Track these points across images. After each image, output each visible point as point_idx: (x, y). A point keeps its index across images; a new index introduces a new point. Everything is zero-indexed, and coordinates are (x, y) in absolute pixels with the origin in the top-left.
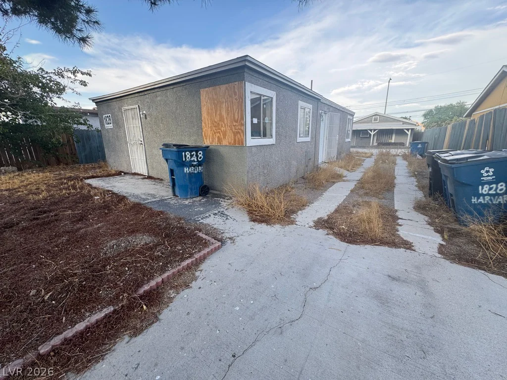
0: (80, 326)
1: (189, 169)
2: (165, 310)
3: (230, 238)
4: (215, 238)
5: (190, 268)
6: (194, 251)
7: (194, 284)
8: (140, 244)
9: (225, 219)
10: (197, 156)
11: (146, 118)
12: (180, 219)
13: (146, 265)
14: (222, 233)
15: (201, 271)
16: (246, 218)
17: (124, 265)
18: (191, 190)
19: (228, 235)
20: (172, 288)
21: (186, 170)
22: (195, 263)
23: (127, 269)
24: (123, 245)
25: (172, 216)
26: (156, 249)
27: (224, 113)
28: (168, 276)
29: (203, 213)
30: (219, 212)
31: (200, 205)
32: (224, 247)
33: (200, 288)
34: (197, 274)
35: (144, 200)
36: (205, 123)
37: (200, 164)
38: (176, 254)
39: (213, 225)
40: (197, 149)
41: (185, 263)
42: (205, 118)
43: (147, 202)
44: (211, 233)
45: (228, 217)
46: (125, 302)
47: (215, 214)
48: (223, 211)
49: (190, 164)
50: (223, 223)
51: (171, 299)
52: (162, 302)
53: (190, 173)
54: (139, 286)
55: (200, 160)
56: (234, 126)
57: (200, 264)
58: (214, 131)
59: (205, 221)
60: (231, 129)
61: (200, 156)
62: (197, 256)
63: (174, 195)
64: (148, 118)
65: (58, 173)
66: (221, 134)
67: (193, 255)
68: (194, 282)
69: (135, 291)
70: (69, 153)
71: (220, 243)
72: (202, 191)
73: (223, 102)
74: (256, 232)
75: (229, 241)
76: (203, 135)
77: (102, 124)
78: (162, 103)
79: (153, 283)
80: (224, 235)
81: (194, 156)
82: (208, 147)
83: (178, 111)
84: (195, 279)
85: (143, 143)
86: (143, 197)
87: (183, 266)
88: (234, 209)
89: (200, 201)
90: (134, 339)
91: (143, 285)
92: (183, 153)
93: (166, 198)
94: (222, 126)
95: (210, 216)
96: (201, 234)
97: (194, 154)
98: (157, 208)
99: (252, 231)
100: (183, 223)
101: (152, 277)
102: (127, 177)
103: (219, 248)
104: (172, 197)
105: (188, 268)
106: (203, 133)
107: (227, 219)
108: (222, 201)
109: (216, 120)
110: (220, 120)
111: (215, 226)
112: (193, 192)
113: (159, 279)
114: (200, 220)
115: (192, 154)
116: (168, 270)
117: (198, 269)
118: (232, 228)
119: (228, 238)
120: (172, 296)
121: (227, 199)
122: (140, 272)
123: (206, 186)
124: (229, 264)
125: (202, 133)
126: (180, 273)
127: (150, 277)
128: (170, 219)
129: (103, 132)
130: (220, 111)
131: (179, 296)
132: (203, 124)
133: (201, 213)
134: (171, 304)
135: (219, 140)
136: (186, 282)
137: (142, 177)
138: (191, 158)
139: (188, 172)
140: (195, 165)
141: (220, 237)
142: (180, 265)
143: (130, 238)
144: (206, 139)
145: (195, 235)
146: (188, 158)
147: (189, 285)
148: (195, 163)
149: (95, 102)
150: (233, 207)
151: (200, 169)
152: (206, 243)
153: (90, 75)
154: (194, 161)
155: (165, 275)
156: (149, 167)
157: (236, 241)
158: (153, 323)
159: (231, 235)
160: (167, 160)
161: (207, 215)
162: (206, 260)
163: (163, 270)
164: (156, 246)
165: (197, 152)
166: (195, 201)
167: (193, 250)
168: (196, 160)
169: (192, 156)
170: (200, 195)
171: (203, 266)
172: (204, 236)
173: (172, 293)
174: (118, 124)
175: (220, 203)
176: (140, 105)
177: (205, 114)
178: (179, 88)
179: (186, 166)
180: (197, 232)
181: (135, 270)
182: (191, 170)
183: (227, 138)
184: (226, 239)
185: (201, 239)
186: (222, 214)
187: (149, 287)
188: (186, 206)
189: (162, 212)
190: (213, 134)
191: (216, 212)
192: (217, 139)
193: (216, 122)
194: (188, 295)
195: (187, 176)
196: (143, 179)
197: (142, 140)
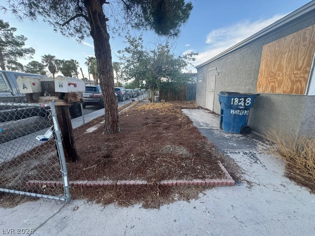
0: (132, 182)
1: (235, 111)
2: (166, 205)
3: (248, 182)
4: (232, 175)
5: (198, 187)
6: (207, 176)
7: (193, 201)
8: (179, 153)
9: (254, 161)
10: (245, 102)
11: (219, 75)
12: (213, 147)
13: (173, 168)
14: (243, 173)
15: (205, 194)
16: (281, 170)
17: (165, 161)
18: (234, 127)
19: (247, 178)
20: (179, 193)
21: (232, 112)
22: (204, 185)
23: (164, 164)
24: (171, 149)
25: (209, 142)
26: (185, 161)
27: (284, 63)
28: (181, 183)
29: (234, 149)
30: (250, 153)
31: (236, 141)
32: (236, 187)
33: (195, 208)
34: (200, 195)
35: (201, 126)
36: (261, 75)
37: (246, 108)
38: (194, 170)
39: (238, 162)
40: (245, 96)
41: (196, 181)
42: (262, 70)
43: (201, 128)
44: (232, 168)
45: (258, 161)
46: (152, 183)
47: (245, 153)
48: (255, 154)
49: (237, 108)
50: (250, 164)
51: (173, 200)
52: (168, 198)
53: (235, 114)
54: (163, 178)
55: (246, 105)
56: (294, 74)
57: (207, 188)
58: (268, 80)
59: (231, 156)
60: (290, 78)
61: (248, 102)
62: (208, 181)
63: (221, 128)
64: (220, 75)
65: (175, 104)
66: (276, 83)
67: (205, 178)
68: (194, 199)
69: (159, 181)
70: (183, 95)
71: (233, 181)
72: (243, 130)
73: (286, 52)
74: (287, 192)
75: (246, 184)
76: (257, 84)
77: (198, 81)
78: (231, 63)
79: (170, 182)
80: (243, 176)
81: (242, 101)
82: (258, 95)
83: (240, 67)
84: (196, 197)
85: (214, 91)
86: (201, 124)
87: (193, 183)
88: (269, 156)
89: (238, 138)
90: (143, 209)
91: (165, 179)
92: (233, 99)
93: (214, 128)
94: (279, 75)
95: (239, 153)
96: (221, 165)
97: (242, 100)
98: (203, 134)
99: (282, 189)
100: (213, 150)
101: (171, 178)
102: (202, 110)
103: (231, 185)
104: (219, 129)
105: (197, 186)
106: (258, 83)
107: (256, 162)
108: (260, 144)
109: (273, 71)
110: (278, 70)
111: (239, 164)
112: (235, 129)
113: (174, 182)
114: (228, 153)
115: (241, 100)
116: (183, 179)
117: (203, 192)
118: (256, 174)
119: (246, 181)
120: (175, 199)
121: (267, 144)
122: (168, 171)
123: (248, 127)
124: (232, 206)
125: (256, 83)
126: (189, 186)
127: (171, 177)
128: (207, 144)
129: (197, 85)
130: (280, 61)
131: (179, 202)
132: (259, 75)
133: (233, 148)
134: (170, 204)
135: (273, 88)
136: (189, 195)
137: (209, 112)
138: (239, 103)
139: (233, 113)
140: (242, 109)
141: (238, 175)
142: (191, 180)
143: (177, 147)
144: (259, 88)
145: (217, 163)
146: (236, 103)
147: (189, 199)
148: (242, 107)
149: (197, 69)
150: (268, 154)
151: (245, 112)
152: (220, 174)
154: (241, 105)
155: (179, 181)
156: (214, 106)
157: (253, 187)
158: (155, 207)
159: (251, 179)
160: (220, 103)
161: (237, 151)
162: (214, 189)
163: (180, 177)
164: (187, 158)
165: (245, 99)
166: (234, 136)
167: (208, 174)
168: (243, 105)
169: (239, 101)
170: (241, 133)
171: (208, 192)
172: (223, 168)
173: (176, 196)
174: (204, 80)
175: (256, 146)
176: (217, 67)
177: (263, 67)
178: (245, 49)
179: (233, 109)
180: (219, 161)
181: (167, 167)
182: (237, 112)
183: (282, 87)
184: (243, 180)
185: (219, 169)
186: (253, 156)
187: (167, 183)
188: (224, 138)
189: (204, 138)
190: (267, 83)
191: (247, 152)
192: (270, 88)
193: (272, 72)
194: (183, 207)
195: (232, 116)
196: (208, 113)
197: (214, 89)
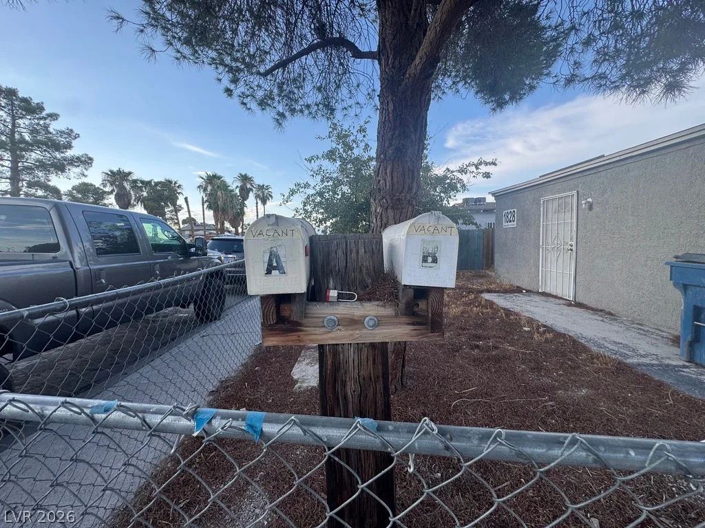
11: (591, 209)
64: (596, 209)
77: (498, 223)
85: (574, 248)
129: (497, 233)
137: (561, 301)
149: (495, 197)
153: (496, 165)
156: (579, 287)
174: (528, 222)
176: (581, 190)
197: (574, 243)
